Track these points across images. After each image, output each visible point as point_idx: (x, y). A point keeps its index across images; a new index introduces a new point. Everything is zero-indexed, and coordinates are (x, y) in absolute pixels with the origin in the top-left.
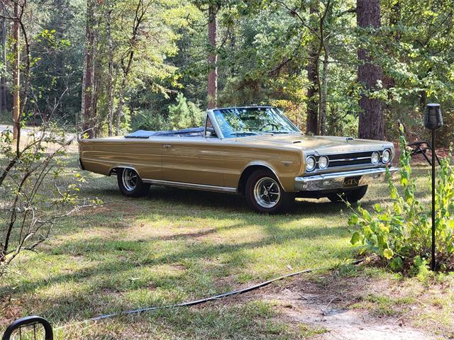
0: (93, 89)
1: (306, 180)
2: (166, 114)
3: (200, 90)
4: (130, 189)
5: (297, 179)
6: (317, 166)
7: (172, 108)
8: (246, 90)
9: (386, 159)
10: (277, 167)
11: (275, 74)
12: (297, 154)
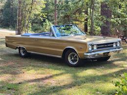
0: (20, 18)
1: (89, 54)
2: (42, 25)
3: (53, 18)
4: (23, 54)
5: (85, 54)
6: (93, 49)
7: (44, 24)
8: (66, 18)
9: (118, 45)
10: (77, 49)
11: (74, 14)
12: (85, 44)
